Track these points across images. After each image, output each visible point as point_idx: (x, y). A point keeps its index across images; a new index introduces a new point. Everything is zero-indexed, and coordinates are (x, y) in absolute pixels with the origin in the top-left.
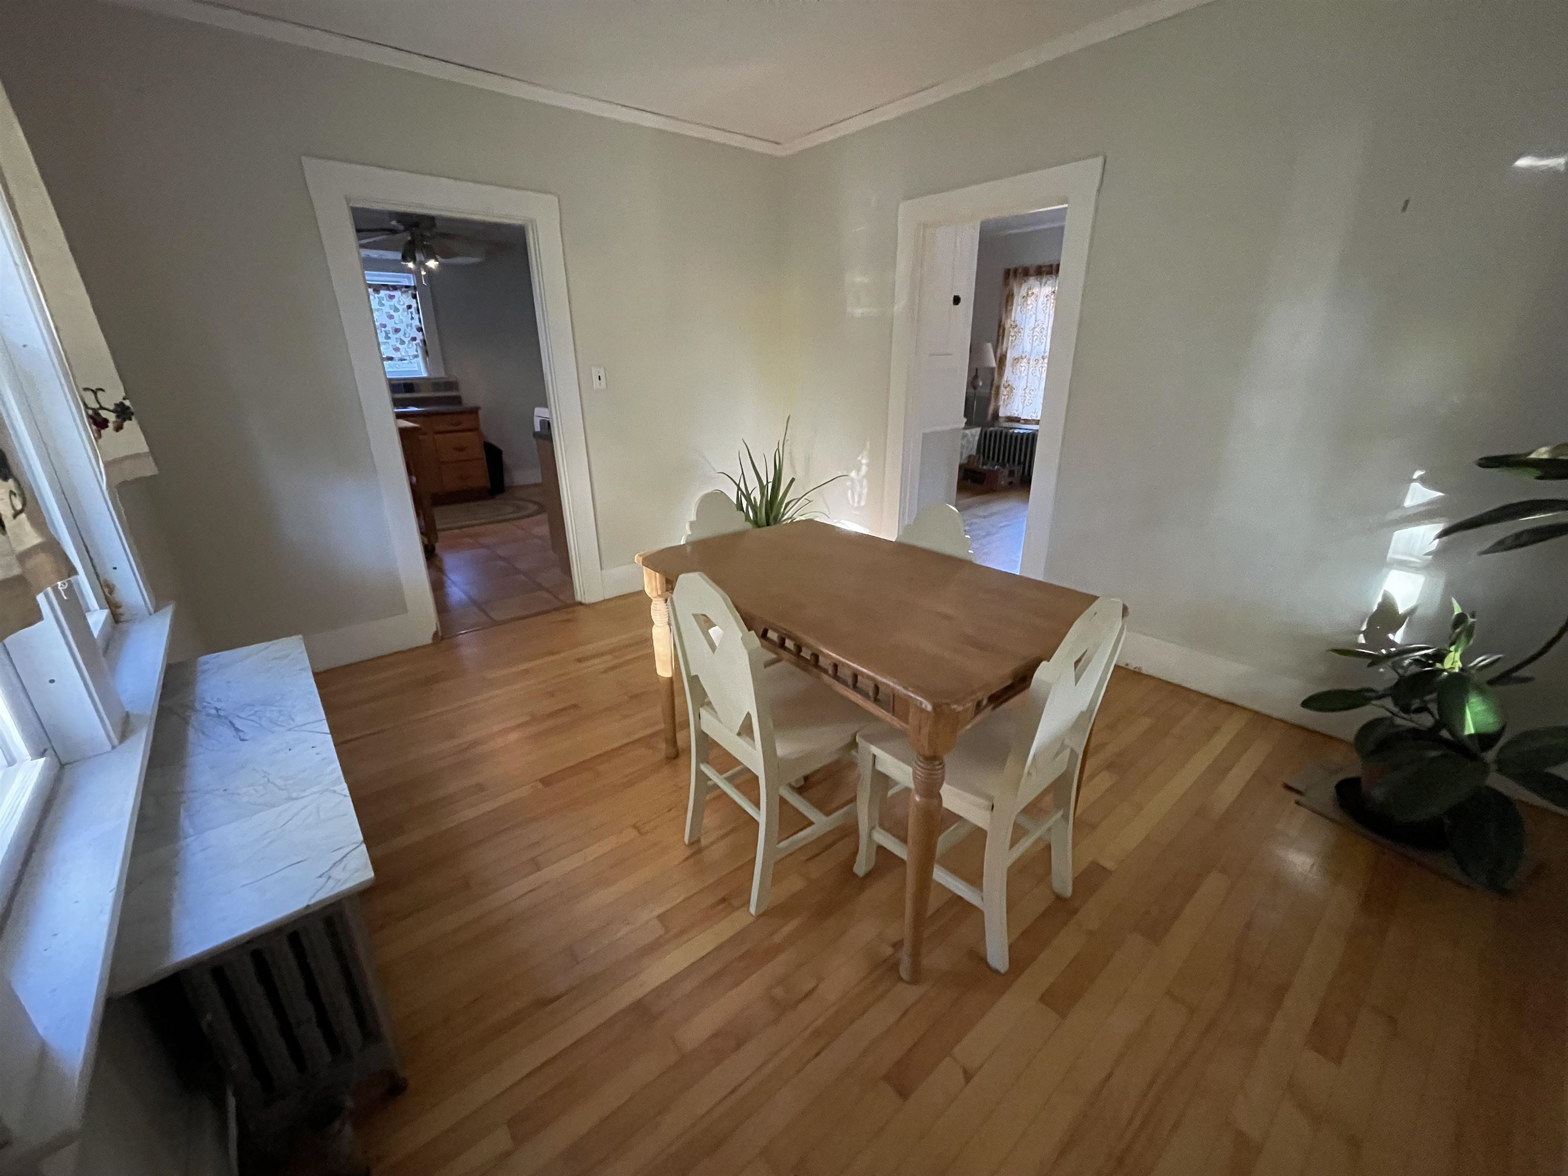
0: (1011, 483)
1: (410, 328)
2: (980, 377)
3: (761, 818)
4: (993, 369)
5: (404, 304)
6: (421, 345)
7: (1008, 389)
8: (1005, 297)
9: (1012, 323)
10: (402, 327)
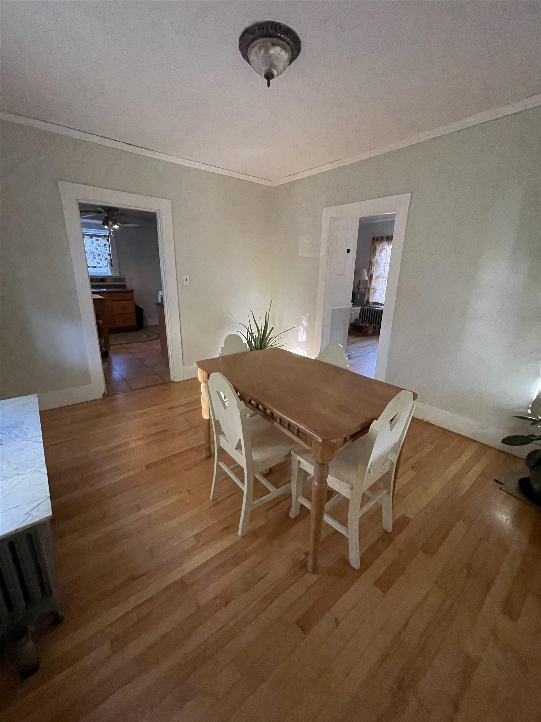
0: (374, 332)
1: (105, 254)
2: (361, 285)
3: (245, 488)
4: (367, 281)
5: (103, 243)
6: (109, 261)
7: (373, 290)
8: (373, 249)
9: (376, 261)
10: (101, 253)
